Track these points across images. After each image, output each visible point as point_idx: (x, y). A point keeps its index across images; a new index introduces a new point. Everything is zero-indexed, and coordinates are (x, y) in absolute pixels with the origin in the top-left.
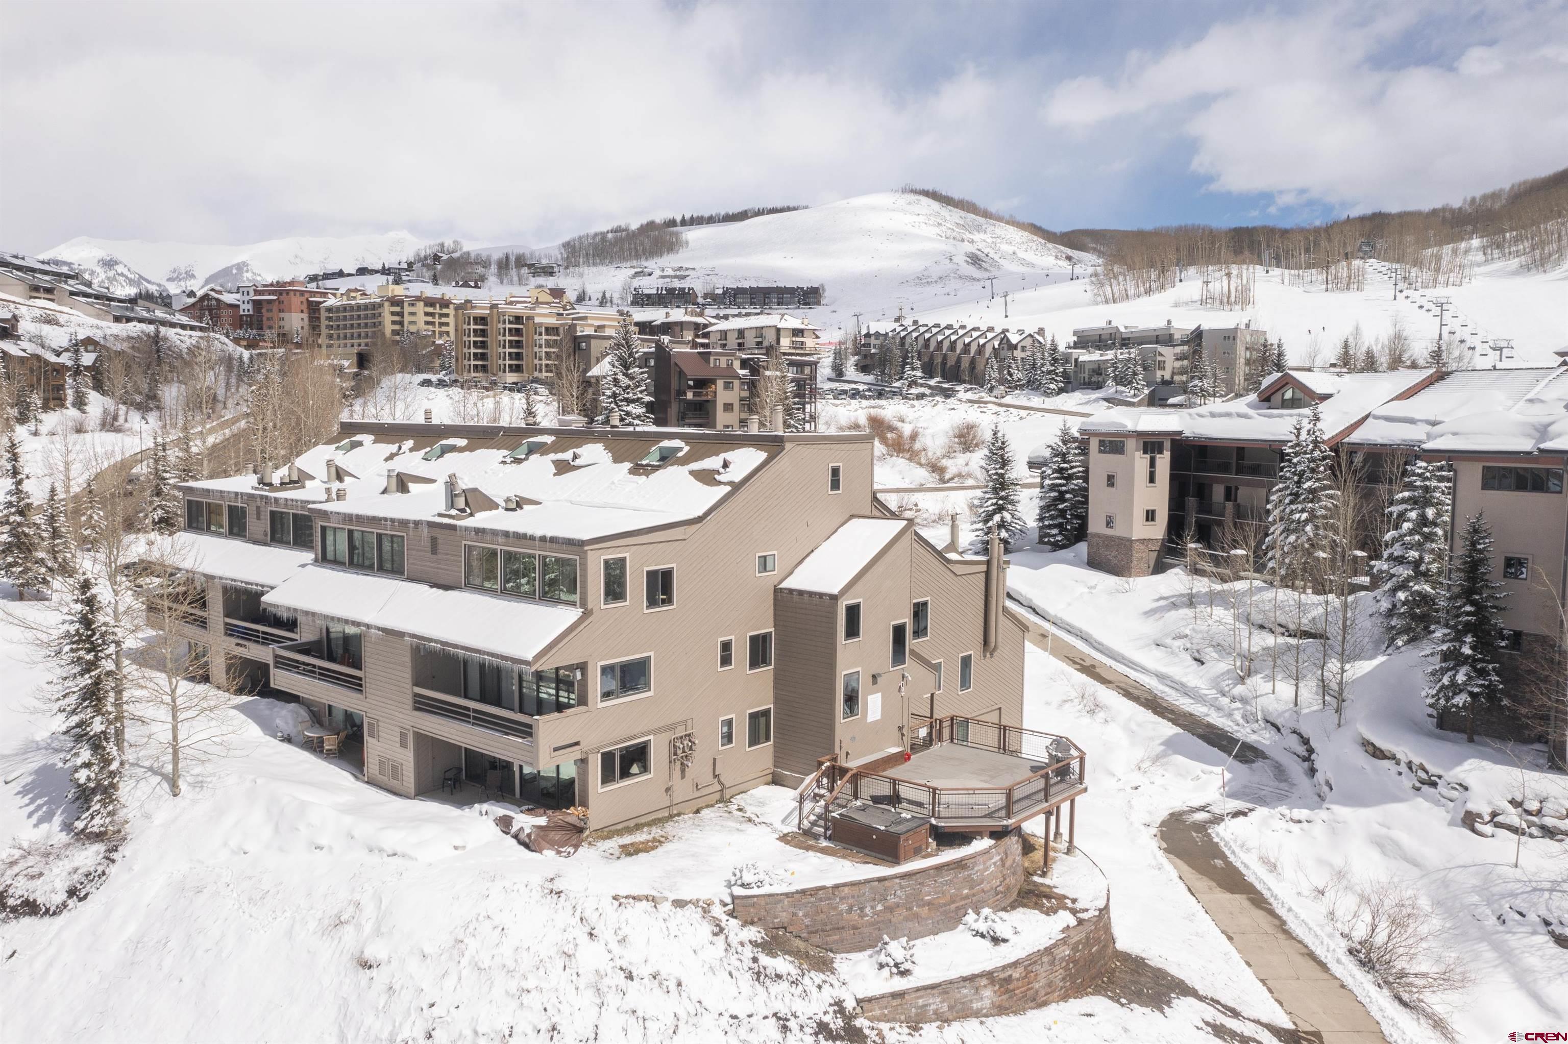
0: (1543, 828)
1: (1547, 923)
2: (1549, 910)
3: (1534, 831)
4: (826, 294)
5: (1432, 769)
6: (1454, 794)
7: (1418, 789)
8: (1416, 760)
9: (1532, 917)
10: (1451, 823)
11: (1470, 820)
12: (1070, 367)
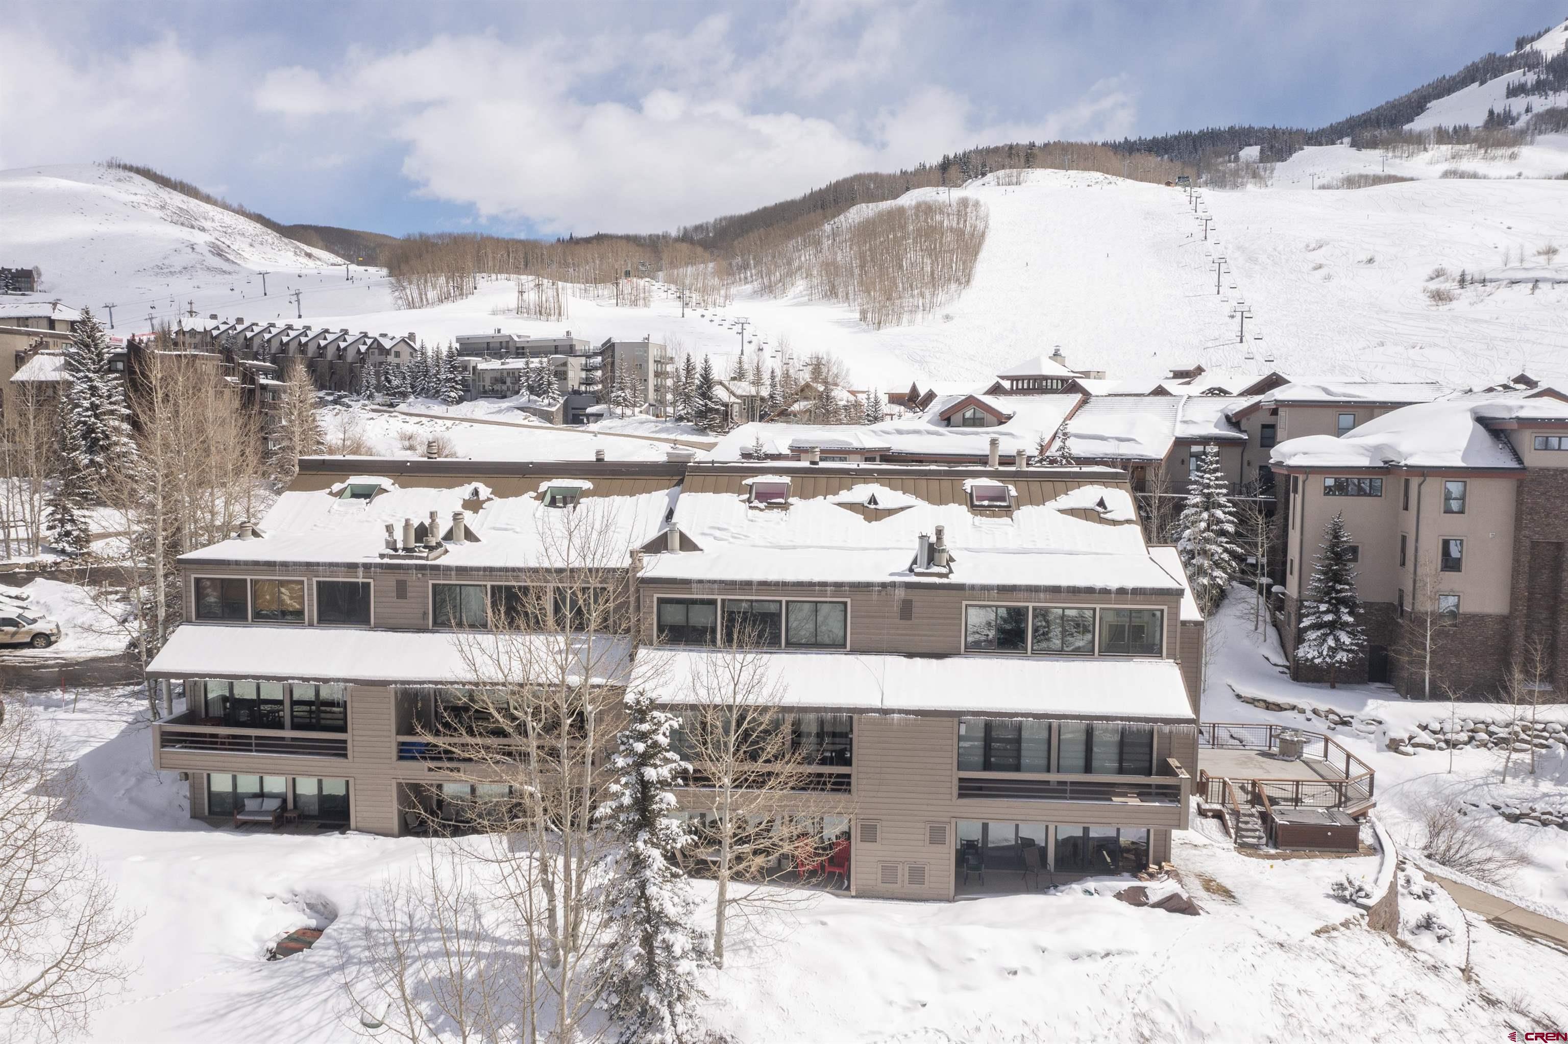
0: (1447, 742)
1: (1496, 808)
2: (1493, 798)
3: (1443, 745)
4: (43, 278)
5: (1343, 712)
6: (1372, 728)
7: (1334, 729)
8: (1323, 707)
9: (1484, 805)
10: (1379, 750)
11: (1394, 746)
12: (469, 375)
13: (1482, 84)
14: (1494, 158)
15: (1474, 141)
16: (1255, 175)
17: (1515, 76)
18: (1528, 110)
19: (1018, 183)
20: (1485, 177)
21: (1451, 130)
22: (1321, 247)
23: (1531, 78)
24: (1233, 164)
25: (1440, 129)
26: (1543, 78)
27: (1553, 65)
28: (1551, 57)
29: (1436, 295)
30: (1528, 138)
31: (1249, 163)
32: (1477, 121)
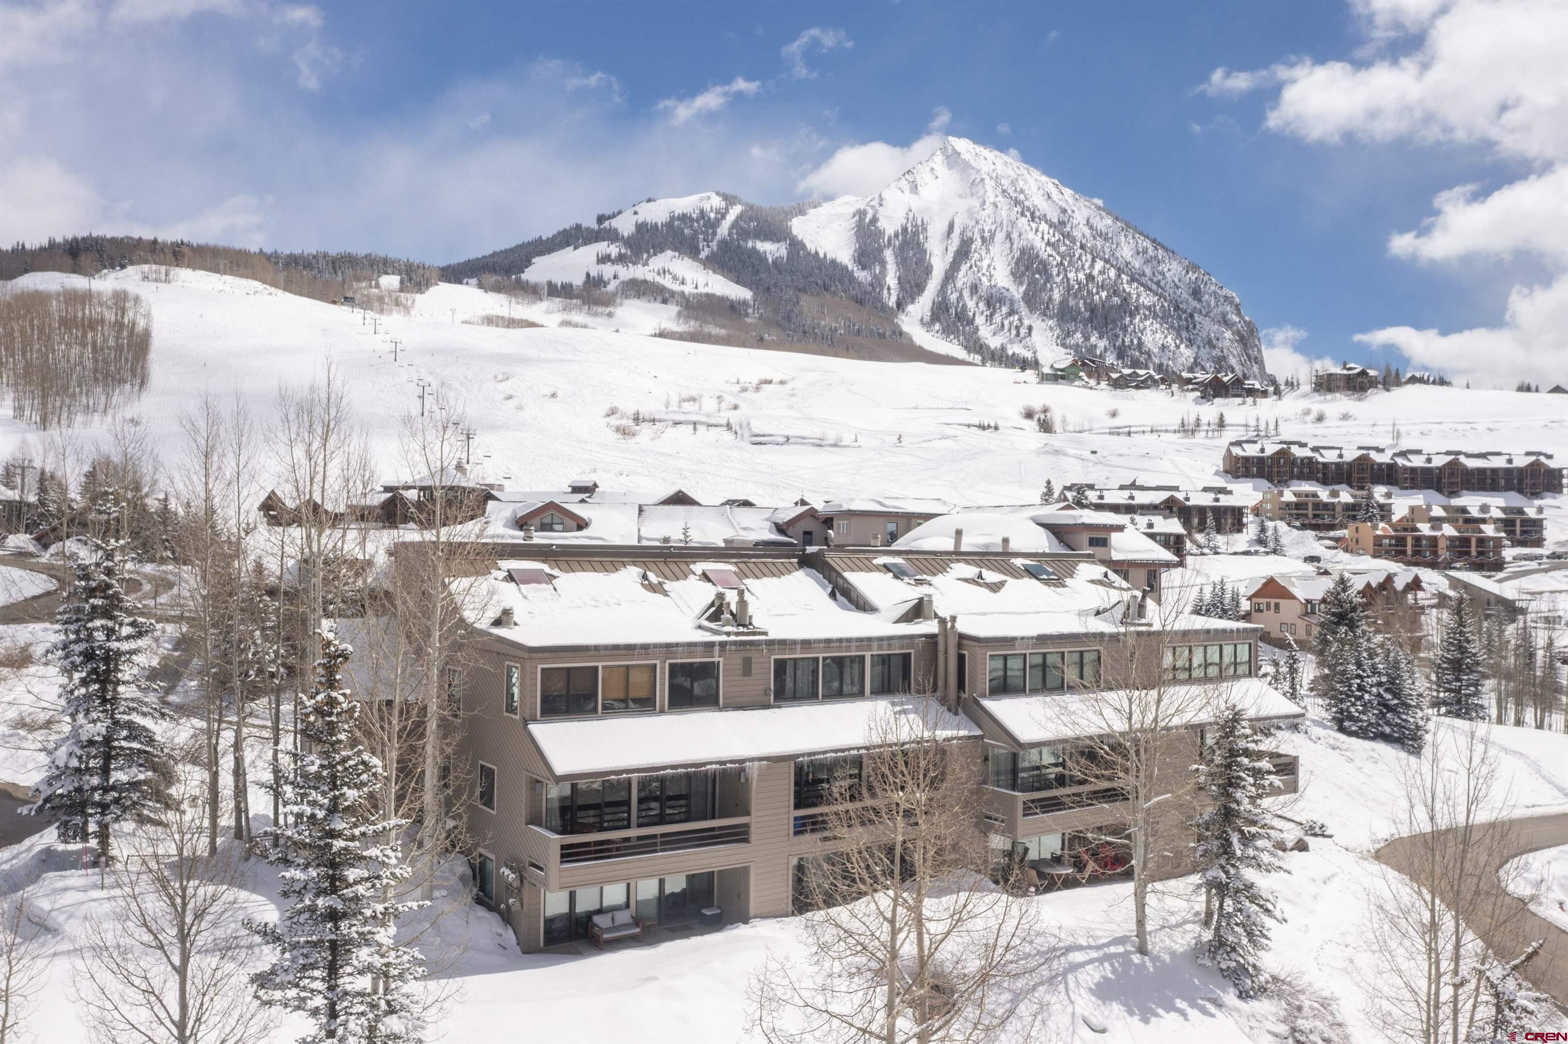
13: (576, 248)
14: (596, 314)
15: (577, 297)
16: (397, 303)
17: (602, 247)
18: (615, 277)
19: (167, 281)
21: (559, 285)
22: (507, 379)
23: (614, 250)
24: (376, 291)
25: (550, 284)
26: (623, 251)
27: (627, 242)
28: (626, 235)
29: (618, 429)
30: (618, 300)
31: (390, 292)
32: (578, 280)
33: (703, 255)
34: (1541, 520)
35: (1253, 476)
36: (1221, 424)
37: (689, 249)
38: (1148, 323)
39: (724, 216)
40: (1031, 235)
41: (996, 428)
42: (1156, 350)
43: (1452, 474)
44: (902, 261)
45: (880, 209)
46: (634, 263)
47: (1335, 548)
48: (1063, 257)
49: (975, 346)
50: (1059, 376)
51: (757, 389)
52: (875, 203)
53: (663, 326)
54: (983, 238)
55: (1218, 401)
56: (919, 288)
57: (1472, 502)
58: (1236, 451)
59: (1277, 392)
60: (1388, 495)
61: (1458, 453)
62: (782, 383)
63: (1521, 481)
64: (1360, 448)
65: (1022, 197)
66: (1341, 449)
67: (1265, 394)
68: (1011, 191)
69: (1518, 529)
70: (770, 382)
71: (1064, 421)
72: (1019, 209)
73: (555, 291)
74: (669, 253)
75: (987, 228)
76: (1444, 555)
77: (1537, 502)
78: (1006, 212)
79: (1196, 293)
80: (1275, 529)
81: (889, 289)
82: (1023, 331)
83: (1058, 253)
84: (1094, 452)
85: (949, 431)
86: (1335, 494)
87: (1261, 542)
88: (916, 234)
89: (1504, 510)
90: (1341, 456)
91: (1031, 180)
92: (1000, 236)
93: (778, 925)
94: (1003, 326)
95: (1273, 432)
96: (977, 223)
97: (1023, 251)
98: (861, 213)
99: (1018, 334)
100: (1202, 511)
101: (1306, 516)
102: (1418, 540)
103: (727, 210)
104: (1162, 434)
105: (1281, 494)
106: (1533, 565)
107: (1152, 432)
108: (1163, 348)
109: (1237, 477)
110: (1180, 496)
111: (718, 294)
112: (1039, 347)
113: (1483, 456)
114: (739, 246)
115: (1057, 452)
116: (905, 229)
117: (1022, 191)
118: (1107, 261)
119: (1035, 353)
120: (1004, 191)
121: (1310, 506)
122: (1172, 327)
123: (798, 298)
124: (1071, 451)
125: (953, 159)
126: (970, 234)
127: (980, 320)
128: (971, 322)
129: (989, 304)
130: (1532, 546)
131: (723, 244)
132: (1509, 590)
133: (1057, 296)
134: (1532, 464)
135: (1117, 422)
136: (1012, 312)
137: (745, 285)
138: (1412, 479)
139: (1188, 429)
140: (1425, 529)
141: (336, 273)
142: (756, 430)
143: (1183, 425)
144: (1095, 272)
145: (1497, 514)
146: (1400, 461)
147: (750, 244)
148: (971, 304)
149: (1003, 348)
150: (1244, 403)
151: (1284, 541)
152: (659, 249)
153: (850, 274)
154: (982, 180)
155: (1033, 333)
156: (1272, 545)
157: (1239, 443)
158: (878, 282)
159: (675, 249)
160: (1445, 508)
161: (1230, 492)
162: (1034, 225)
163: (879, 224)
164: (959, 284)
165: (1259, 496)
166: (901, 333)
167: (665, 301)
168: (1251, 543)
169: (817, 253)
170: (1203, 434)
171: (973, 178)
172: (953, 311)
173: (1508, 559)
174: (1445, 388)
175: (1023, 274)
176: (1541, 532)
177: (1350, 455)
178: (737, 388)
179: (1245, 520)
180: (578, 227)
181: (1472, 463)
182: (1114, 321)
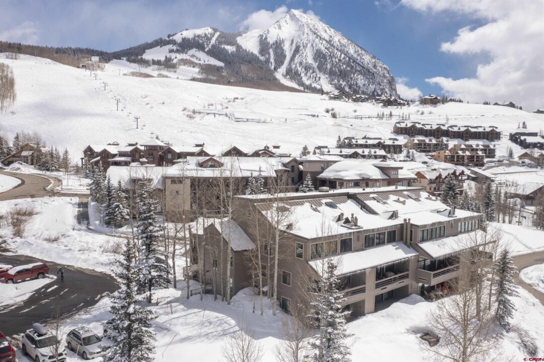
13: (161, 47)
14: (170, 71)
15: (163, 65)
16: (99, 67)
17: (170, 47)
18: (176, 58)
19: (16, 59)
20: (170, 77)
21: (156, 61)
22: (146, 97)
23: (175, 48)
24: (90, 62)
25: (153, 60)
26: (178, 48)
27: (180, 45)
28: (179, 42)
29: (188, 116)
30: (177, 66)
31: (96, 62)
32: (163, 59)
33: (207, 50)
34: (495, 149)
35: (404, 134)
36: (391, 115)
37: (201, 47)
38: (359, 76)
39: (213, 36)
40: (320, 45)
41: (318, 116)
42: (362, 86)
43: (466, 133)
44: (276, 54)
45: (268, 35)
46: (182, 53)
47: (432, 159)
48: (331, 53)
49: (301, 84)
50: (336, 98)
51: (234, 101)
52: (266, 32)
53: (194, 76)
54: (303, 46)
55: (389, 107)
56: (282, 63)
57: (473, 143)
58: (398, 125)
59: (408, 104)
60: (447, 141)
61: (468, 126)
62: (242, 99)
63: (488, 136)
64: (437, 125)
65: (317, 31)
66: (431, 125)
67: (404, 105)
68: (313, 29)
69: (488, 152)
70: (237, 98)
71: (339, 114)
72: (315, 35)
73: (155, 63)
74: (195, 49)
75: (305, 42)
76: (466, 161)
77: (493, 143)
78: (312, 37)
79: (375, 66)
80: (413, 153)
81: (271, 63)
82: (317, 79)
83: (329, 52)
84: (352, 125)
85: (302, 117)
86: (430, 140)
87: (408, 156)
88: (280, 44)
89: (483, 146)
90: (431, 127)
91: (320, 26)
92: (309, 45)
93: (373, 316)
94: (310, 77)
95: (408, 118)
96: (301, 40)
97: (317, 51)
98: (261, 36)
99: (316, 80)
100: (389, 146)
101: (421, 148)
102: (458, 157)
103: (214, 34)
104: (372, 119)
105: (414, 140)
106: (493, 164)
107: (369, 117)
108: (364, 85)
109: (398, 134)
110: (382, 141)
111: (213, 64)
112: (322, 84)
113: (476, 127)
114: (219, 47)
115: (339, 125)
116: (276, 42)
117: (317, 29)
118: (345, 55)
119: (321, 86)
120: (310, 29)
121: (423, 145)
122: (367, 78)
123: (240, 66)
124: (344, 125)
125: (293, 18)
126: (299, 44)
127: (303, 75)
128: (300, 75)
129: (306, 69)
130: (492, 158)
131: (213, 46)
132: (487, 173)
133: (329, 67)
134: (491, 130)
135: (356, 114)
136: (314, 72)
137: (221, 61)
138: (454, 135)
139: (380, 117)
140: (460, 153)
141: (75, 55)
142: (237, 117)
143: (378, 115)
144: (342, 59)
145: (481, 147)
146: (450, 129)
147: (223, 46)
148: (299, 69)
149: (311, 85)
150: (398, 108)
151: (415, 156)
152: (191, 47)
153: (258, 58)
154: (303, 25)
155: (321, 79)
156: (411, 158)
157: (399, 123)
158: (268, 61)
159: (197, 48)
160: (465, 145)
161: (398, 140)
162: (321, 42)
163: (267, 40)
164: (295, 62)
165: (406, 141)
166: (276, 79)
167: (194, 67)
168: (405, 157)
169: (246, 50)
170: (385, 118)
171: (300, 24)
172: (293, 71)
173: (485, 162)
174: (461, 103)
175: (317, 59)
176: (494, 153)
177: (435, 127)
178: (227, 101)
179: (402, 149)
180: (161, 39)
181: (473, 130)
182: (348, 76)
